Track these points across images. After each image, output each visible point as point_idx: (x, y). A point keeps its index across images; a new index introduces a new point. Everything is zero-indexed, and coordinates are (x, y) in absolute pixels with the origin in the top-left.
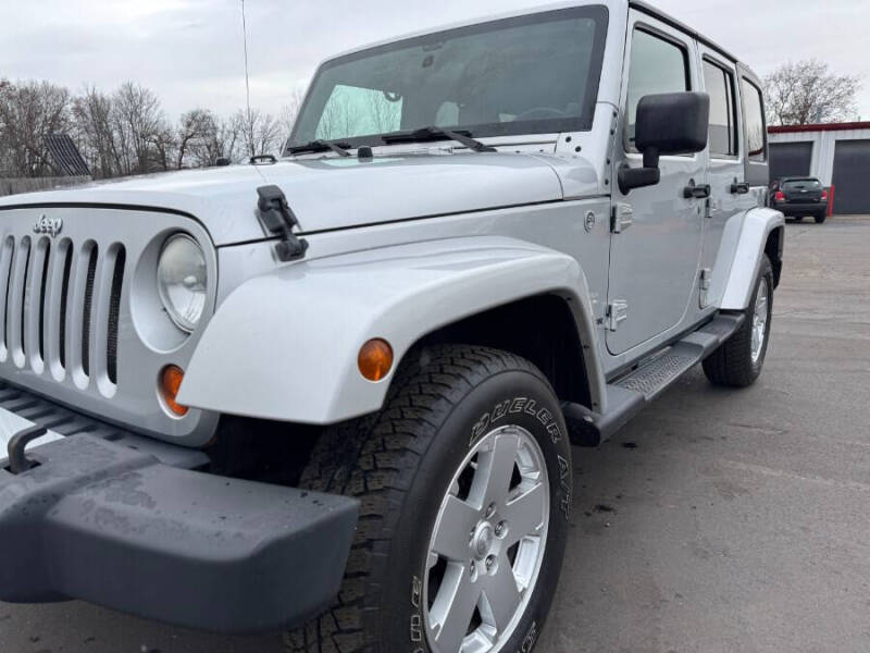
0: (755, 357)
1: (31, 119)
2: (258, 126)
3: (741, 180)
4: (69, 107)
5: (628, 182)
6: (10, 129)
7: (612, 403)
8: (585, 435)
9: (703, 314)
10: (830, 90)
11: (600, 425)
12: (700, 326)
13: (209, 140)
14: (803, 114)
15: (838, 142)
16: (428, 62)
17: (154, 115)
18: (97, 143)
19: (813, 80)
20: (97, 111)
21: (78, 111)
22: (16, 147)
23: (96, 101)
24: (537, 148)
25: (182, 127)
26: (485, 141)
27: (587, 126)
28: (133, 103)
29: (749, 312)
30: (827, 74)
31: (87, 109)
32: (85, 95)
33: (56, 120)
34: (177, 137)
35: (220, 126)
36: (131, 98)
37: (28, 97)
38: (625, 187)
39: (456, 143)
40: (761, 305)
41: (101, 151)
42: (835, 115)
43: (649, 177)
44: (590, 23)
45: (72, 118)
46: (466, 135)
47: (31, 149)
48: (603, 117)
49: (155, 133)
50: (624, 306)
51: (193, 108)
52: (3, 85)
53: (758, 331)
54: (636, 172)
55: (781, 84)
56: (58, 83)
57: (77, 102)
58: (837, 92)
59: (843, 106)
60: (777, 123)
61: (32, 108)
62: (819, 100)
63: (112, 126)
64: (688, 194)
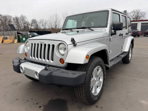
0: (130, 59)
1: (6, 21)
2: (44, 21)
3: (127, 32)
4: (12, 19)
5: (112, 34)
6: (2, 23)
7: (111, 64)
8: (107, 68)
9: (122, 52)
10: (141, 14)
11: (109, 67)
12: (122, 54)
13: (36, 24)
14: (137, 18)
15: (142, 23)
16: (83, 17)
17: (26, 20)
18: (17, 25)
19: (138, 12)
20: (17, 19)
21: (14, 19)
22: (3, 26)
23: (17, 18)
24: (99, 30)
25: (31, 22)
26: (92, 29)
27: (106, 27)
28: (23, 18)
29: (129, 52)
30: (141, 11)
31: (15, 19)
32: (15, 17)
33: (10, 21)
34: (30, 24)
35: (37, 21)
36: (22, 17)
37: (5, 17)
38: (111, 35)
39: (88, 29)
40: (131, 51)
41: (17, 26)
42: (142, 18)
43: (115, 34)
44: (106, 13)
45: (13, 21)
46: (89, 28)
47: (6, 26)
48: (109, 26)
49: (27, 23)
50: (111, 51)
51: (33, 19)
52: (1, 15)
53: (130, 55)
54: (113, 33)
55: (133, 13)
56: (10, 15)
57: (13, 18)
58: (142, 14)
59: (143, 17)
60: (132, 20)
61: (6, 19)
62: (140, 16)
63: (19, 22)
64: (120, 35)
